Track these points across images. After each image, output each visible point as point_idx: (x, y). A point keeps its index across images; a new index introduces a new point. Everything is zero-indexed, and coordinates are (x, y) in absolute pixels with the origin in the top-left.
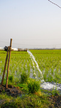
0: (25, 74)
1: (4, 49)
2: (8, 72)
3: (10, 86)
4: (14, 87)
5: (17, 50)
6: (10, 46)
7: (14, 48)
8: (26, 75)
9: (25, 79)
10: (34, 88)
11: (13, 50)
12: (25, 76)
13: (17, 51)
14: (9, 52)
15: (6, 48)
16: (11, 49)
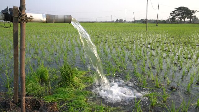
1: (2, 16)
4: (47, 105)
5: (45, 19)
6: (22, 7)
9: (69, 77)
11: (31, 18)
12: (68, 72)
13: (43, 22)
14: (19, 24)
15: (9, 13)
16: (24, 16)
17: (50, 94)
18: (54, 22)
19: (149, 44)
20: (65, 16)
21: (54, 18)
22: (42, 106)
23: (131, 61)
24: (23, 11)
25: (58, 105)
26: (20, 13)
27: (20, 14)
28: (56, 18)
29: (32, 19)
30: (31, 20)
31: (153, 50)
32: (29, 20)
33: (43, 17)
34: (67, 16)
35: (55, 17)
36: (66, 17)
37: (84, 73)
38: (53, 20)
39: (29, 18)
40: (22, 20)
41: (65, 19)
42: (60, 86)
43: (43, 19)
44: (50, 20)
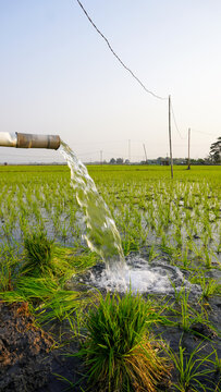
0: (41, 237)
8: (46, 242)
9: (44, 257)
12: (43, 246)
13: (12, 145)
17: (9, 290)
18: (30, 146)
19: (182, 199)
20: (48, 136)
21: (30, 140)
23: (153, 228)
25: (29, 306)
28: (34, 140)
31: (191, 208)
34: (53, 136)
35: (32, 138)
36: (51, 139)
37: (68, 252)
38: (28, 142)
41: (49, 142)
42: (27, 275)
43: (11, 141)
44: (23, 142)
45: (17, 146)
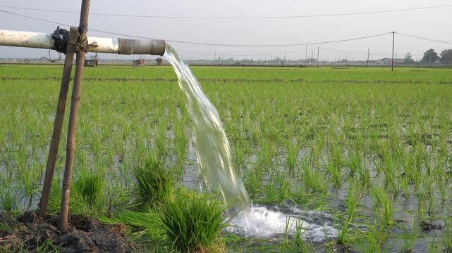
0: (156, 166)
1: (50, 43)
2: (69, 150)
3: (82, 223)
4: (103, 227)
5: (116, 47)
6: (82, 28)
7: (102, 40)
8: (161, 172)
9: (156, 188)
10: (191, 228)
11: (94, 46)
12: (156, 175)
13: (112, 52)
14: (75, 54)
15: (61, 36)
16: (85, 42)
18: (132, 52)
20: (153, 41)
21: (132, 46)
22: (95, 227)
24: (83, 34)
26: (79, 38)
27: (79, 40)
28: (136, 45)
29: (96, 46)
30: (94, 49)
32: (91, 48)
33: (114, 43)
34: (157, 41)
35: (134, 43)
36: (155, 43)
38: (130, 48)
39: (91, 45)
40: (81, 48)
41: (152, 48)
43: (112, 48)
44: (125, 48)
45: (119, 52)
